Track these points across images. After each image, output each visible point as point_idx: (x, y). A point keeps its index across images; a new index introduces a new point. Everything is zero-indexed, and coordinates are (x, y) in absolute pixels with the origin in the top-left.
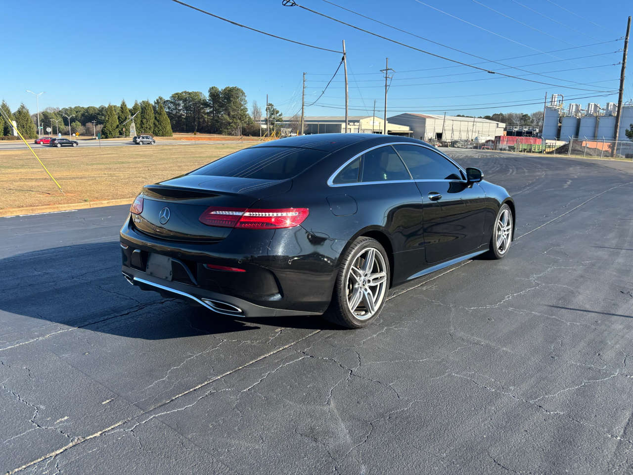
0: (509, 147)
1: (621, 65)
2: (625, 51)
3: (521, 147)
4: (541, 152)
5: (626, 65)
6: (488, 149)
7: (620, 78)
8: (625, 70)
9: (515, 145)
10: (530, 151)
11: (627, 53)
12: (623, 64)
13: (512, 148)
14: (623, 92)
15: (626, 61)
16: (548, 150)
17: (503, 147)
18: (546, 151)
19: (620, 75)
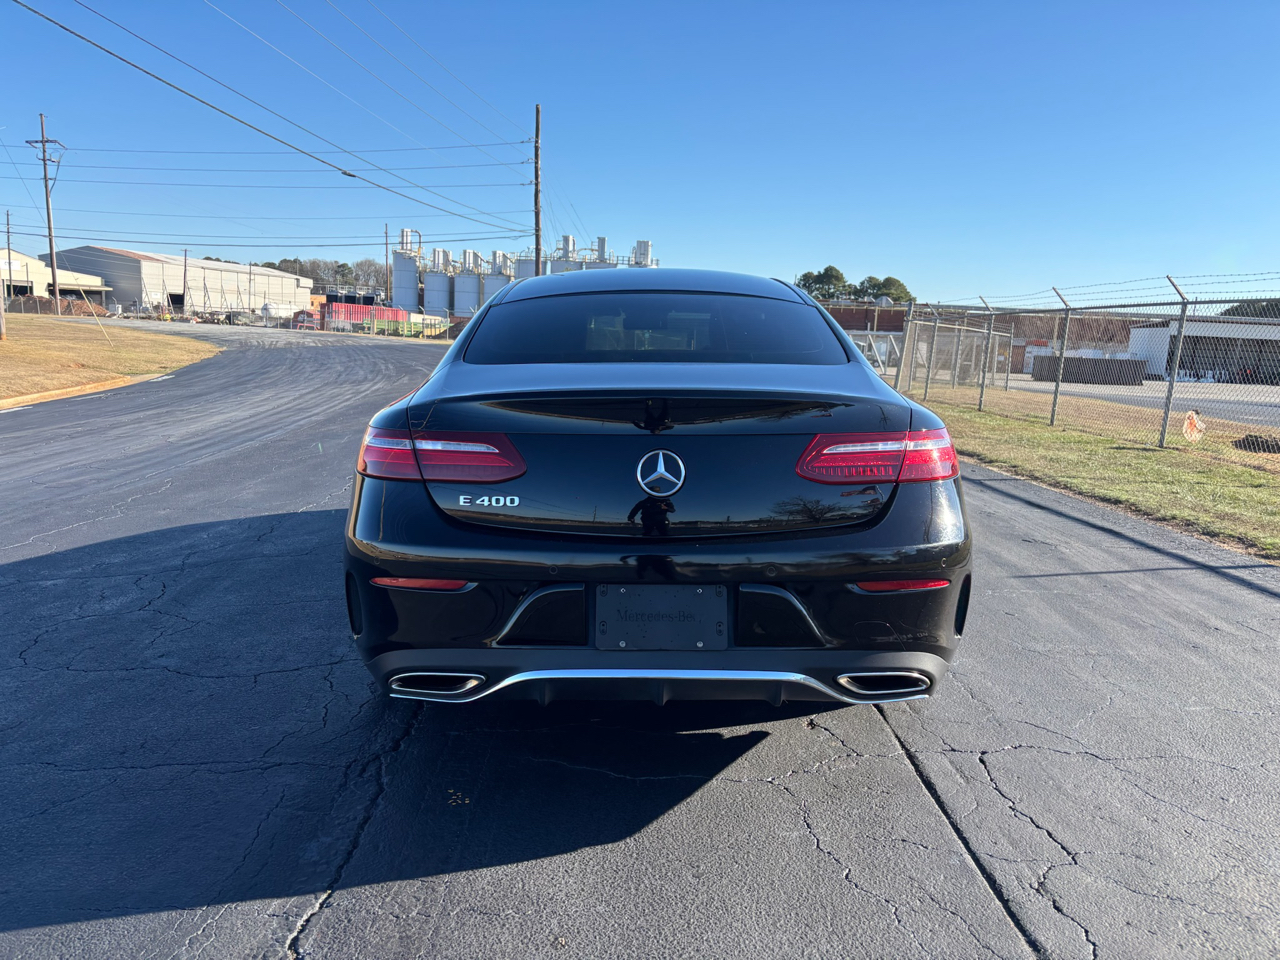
0: (354, 325)
1: (534, 187)
2: (536, 163)
3: (377, 325)
4: (416, 335)
5: (540, 187)
6: (312, 329)
7: (533, 208)
8: (540, 195)
9: (366, 322)
10: (396, 333)
11: (539, 166)
12: (537, 185)
13: (358, 328)
14: (541, 233)
15: (539, 180)
16: (427, 332)
17: (341, 326)
18: (426, 334)
19: (533, 204)
